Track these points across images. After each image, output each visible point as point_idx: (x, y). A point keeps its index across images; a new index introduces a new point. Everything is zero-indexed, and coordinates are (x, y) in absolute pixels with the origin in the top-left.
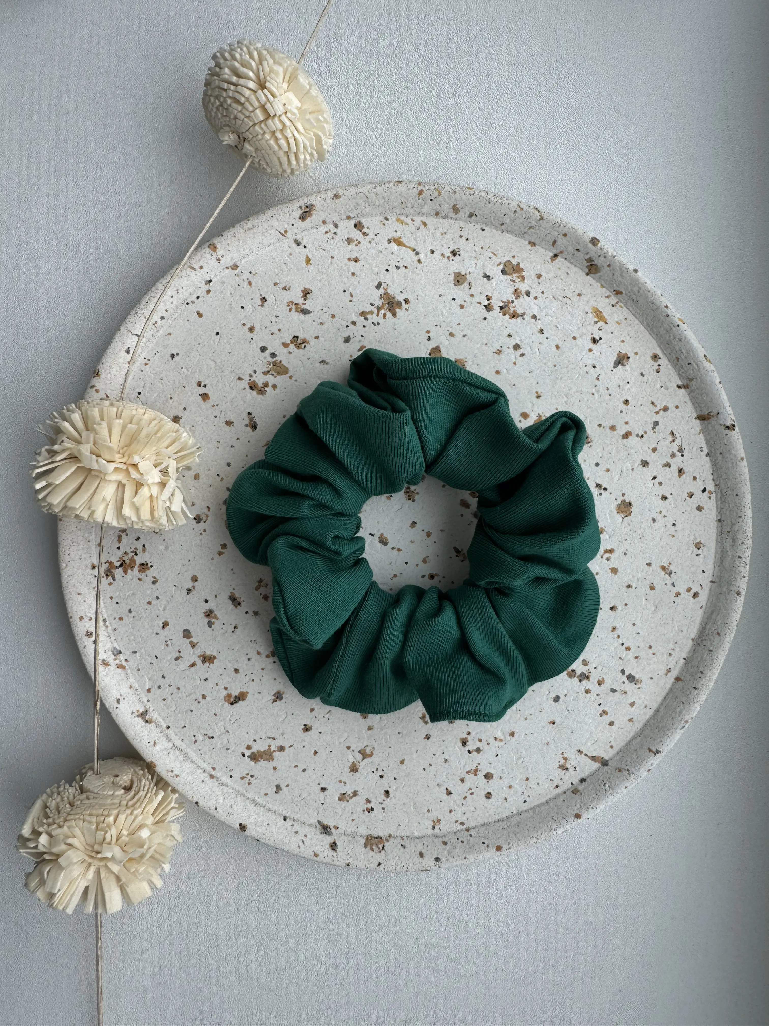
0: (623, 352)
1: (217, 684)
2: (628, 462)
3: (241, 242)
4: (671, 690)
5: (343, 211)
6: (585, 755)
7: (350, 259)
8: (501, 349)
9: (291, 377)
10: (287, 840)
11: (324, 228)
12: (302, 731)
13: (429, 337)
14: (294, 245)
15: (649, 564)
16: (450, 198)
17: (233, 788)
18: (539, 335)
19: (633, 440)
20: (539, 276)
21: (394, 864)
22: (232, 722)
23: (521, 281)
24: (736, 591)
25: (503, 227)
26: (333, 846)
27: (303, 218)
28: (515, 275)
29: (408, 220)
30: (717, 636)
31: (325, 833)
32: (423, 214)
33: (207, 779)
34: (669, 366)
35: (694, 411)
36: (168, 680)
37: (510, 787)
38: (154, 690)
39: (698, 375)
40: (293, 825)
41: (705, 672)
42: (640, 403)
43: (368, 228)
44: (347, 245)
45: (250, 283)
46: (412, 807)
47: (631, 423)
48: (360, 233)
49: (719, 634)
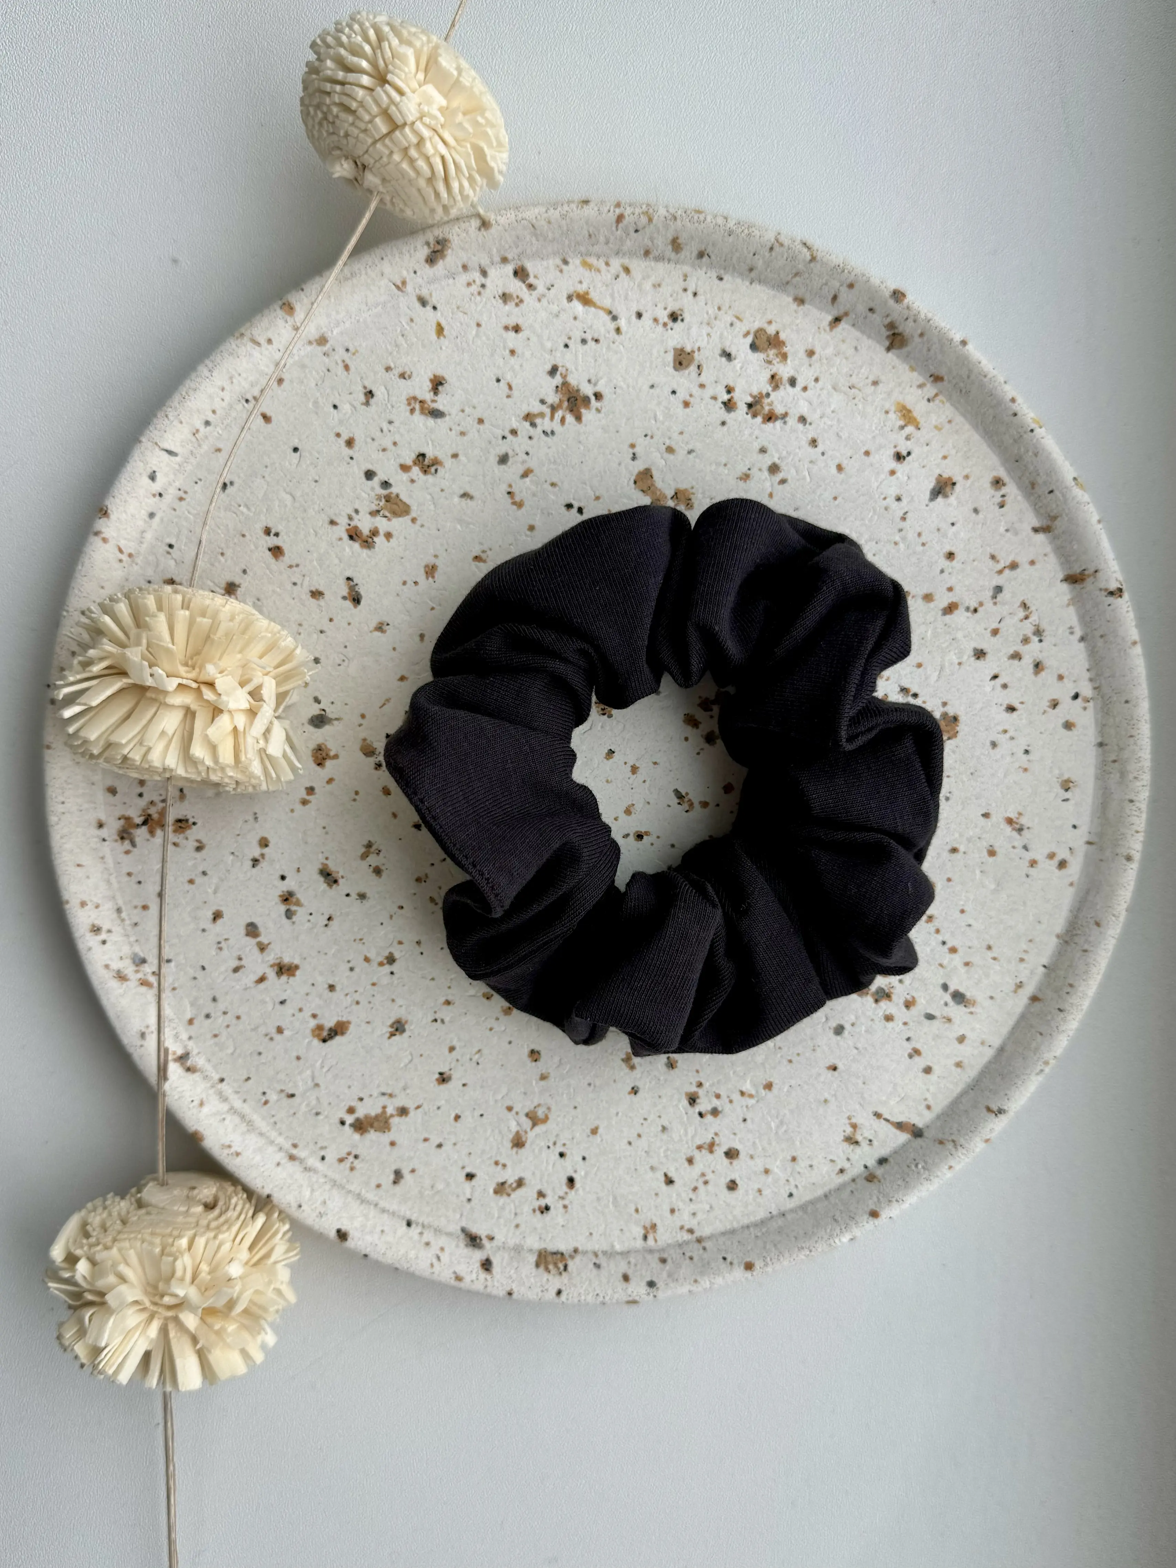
0: (945, 476)
1: (301, 1010)
2: (952, 653)
3: (333, 300)
4: (1023, 1017)
5: (495, 250)
6: (887, 1120)
7: (506, 328)
8: (749, 472)
9: (414, 520)
10: (412, 1254)
11: (464, 278)
12: (436, 1083)
13: (634, 454)
14: (417, 305)
15: (986, 815)
16: (667, 227)
17: (326, 1176)
18: (811, 450)
19: (960, 617)
20: (811, 353)
21: (582, 1291)
22: (325, 1070)
23: (781, 362)
24: (1125, 854)
25: (753, 274)
26: (487, 1265)
27: (431, 260)
28: (772, 352)
29: (601, 264)
30: (1095, 927)
31: (474, 1246)
32: (624, 254)
33: (285, 1161)
34: (1020, 498)
35: (1058, 568)
36: (221, 1006)
37: (767, 1171)
38: (200, 1020)
39: (1064, 509)
40: (421, 1234)
41: (1076, 984)
42: (972, 558)
43: (535, 277)
44: (502, 305)
45: (347, 368)
46: (611, 1206)
47: (957, 589)
48: (523, 286)
49: (1098, 924)
